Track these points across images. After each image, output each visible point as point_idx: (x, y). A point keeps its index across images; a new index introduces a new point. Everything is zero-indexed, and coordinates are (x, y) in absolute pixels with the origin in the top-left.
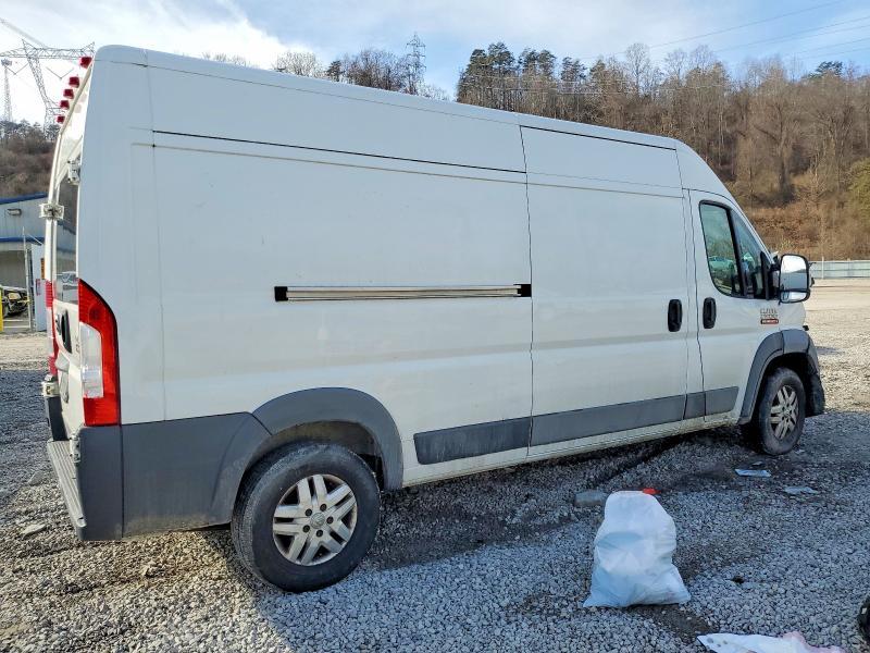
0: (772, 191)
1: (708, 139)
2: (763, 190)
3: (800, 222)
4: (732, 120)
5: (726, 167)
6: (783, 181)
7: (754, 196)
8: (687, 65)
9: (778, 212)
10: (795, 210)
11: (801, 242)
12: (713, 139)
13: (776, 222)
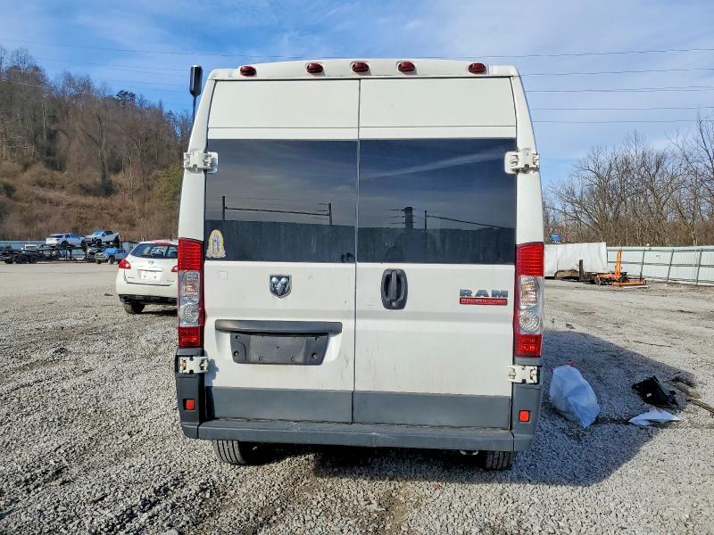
0: (96, 183)
1: (35, 131)
2: (88, 182)
3: (120, 210)
4: (54, 119)
5: (51, 158)
6: (104, 177)
7: (81, 185)
8: (8, 62)
9: (103, 201)
10: (117, 200)
11: (123, 226)
12: (38, 132)
13: (102, 209)
